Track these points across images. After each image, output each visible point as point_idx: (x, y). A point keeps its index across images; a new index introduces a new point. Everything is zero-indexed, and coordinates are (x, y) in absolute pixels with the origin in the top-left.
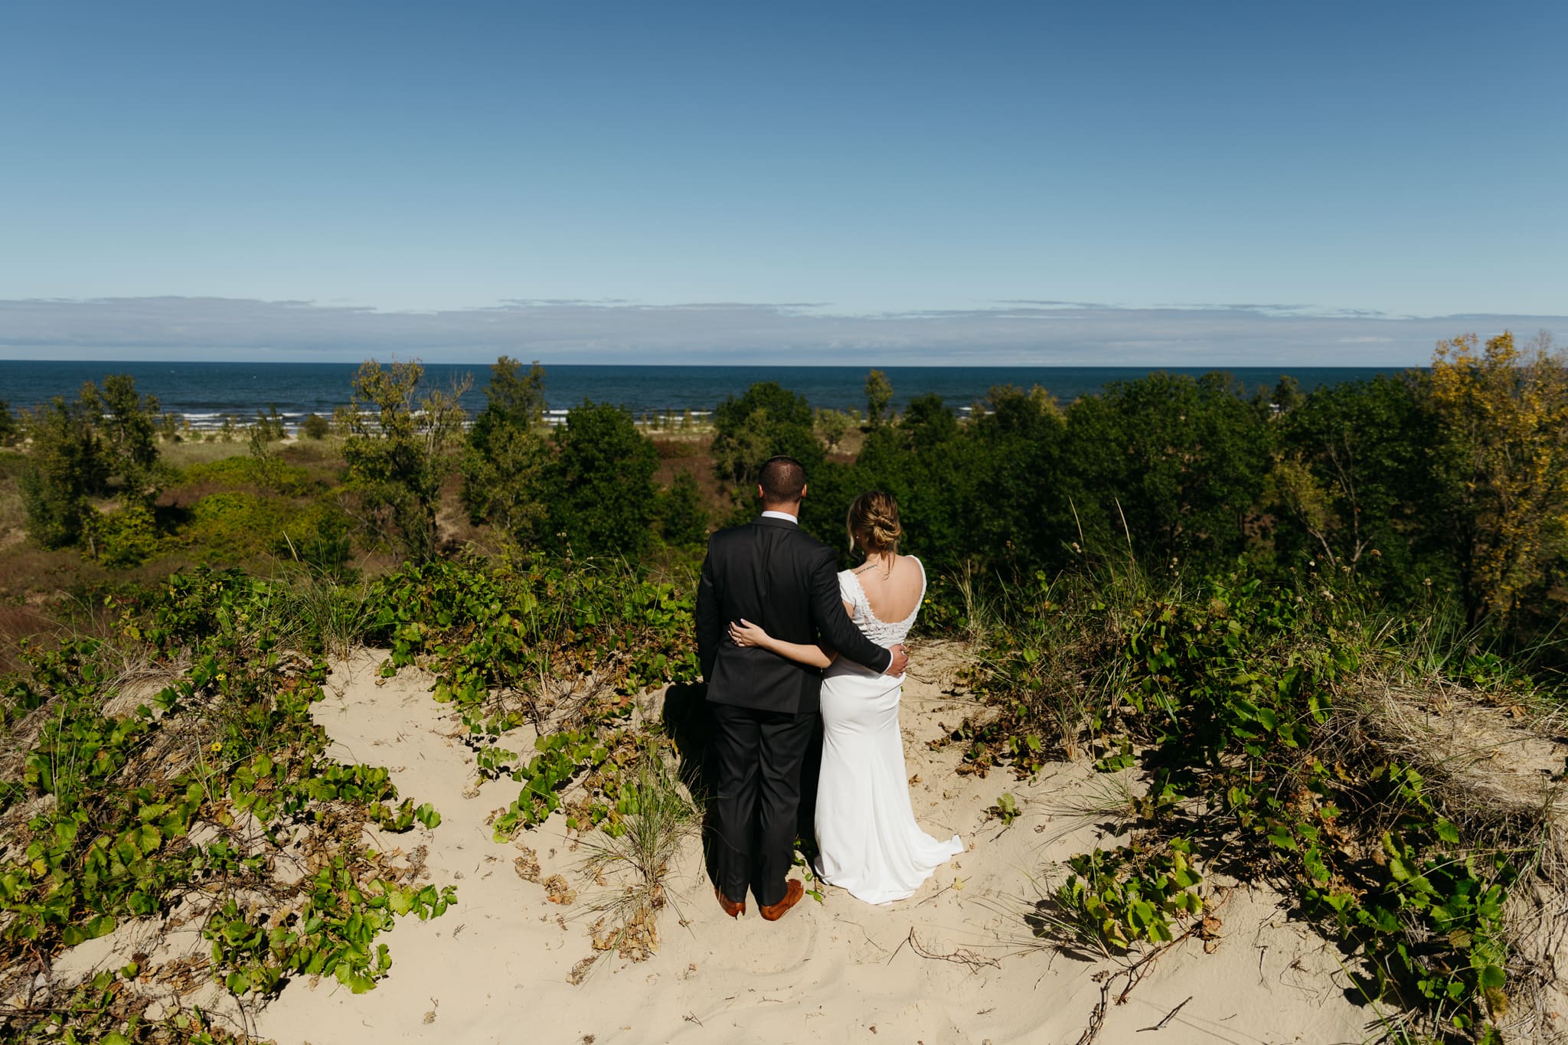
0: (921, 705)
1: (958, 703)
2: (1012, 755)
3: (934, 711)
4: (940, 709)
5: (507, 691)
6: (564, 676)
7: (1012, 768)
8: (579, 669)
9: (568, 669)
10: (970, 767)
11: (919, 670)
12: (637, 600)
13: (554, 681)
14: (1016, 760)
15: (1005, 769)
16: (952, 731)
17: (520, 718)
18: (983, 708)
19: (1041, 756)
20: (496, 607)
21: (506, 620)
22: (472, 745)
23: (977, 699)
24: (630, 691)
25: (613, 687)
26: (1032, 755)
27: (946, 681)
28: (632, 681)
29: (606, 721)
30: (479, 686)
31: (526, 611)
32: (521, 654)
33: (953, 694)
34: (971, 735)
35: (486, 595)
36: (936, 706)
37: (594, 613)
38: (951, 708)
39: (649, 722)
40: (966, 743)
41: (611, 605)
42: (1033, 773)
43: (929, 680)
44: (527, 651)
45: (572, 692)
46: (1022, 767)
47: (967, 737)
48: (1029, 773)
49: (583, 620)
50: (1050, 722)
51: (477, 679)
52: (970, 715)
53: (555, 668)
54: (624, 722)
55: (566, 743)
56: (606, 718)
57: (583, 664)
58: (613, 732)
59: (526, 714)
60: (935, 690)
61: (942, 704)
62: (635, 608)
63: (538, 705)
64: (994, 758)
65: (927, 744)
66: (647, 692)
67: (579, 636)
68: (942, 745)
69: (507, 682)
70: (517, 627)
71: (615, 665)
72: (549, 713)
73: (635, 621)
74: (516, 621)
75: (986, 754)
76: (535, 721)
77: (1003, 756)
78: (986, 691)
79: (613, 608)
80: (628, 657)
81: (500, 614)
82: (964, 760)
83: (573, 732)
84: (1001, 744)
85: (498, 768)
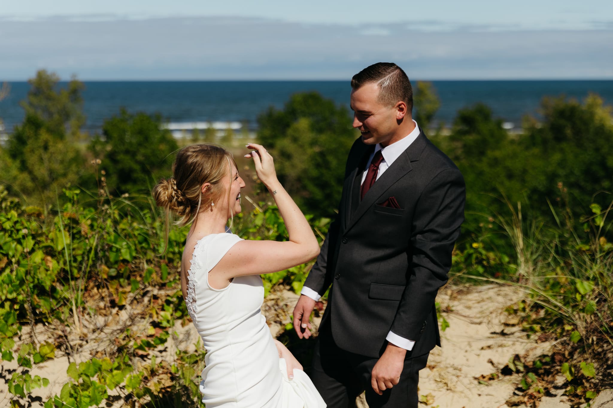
0: (470, 344)
1: (507, 341)
2: (565, 385)
3: (482, 348)
4: (489, 347)
5: (40, 327)
6: (98, 311)
7: (565, 398)
8: (113, 304)
9: (102, 304)
10: (522, 399)
11: (467, 312)
12: (173, 238)
13: (87, 317)
14: (569, 388)
15: (558, 399)
16: (502, 367)
17: (52, 351)
18: (536, 345)
19: (596, 385)
20: (30, 243)
21: (38, 256)
22: (4, 377)
23: (528, 337)
24: (165, 324)
25: (148, 320)
26: (587, 385)
27: (496, 321)
28: (167, 314)
29: (141, 352)
30: (11, 321)
31: (60, 248)
32: (53, 289)
33: (503, 334)
34: (521, 368)
35: (18, 231)
36: (485, 344)
37: (129, 248)
38: (501, 346)
39: (186, 352)
40: (515, 377)
41: (146, 240)
42: (588, 400)
43: (478, 321)
44: (59, 287)
45: (106, 325)
46: (576, 396)
47: (518, 372)
48: (583, 400)
49: (117, 256)
50: (605, 352)
51: (8, 313)
52: (522, 353)
53: (87, 305)
54: (159, 354)
55: (99, 369)
56: (141, 348)
57: (117, 301)
58: (148, 363)
59: (59, 347)
60: (484, 330)
61: (490, 342)
62: (170, 243)
63: (70, 337)
64: (546, 389)
65: (476, 378)
66: (183, 325)
67: (113, 272)
68: (492, 378)
69: (40, 319)
70: (50, 265)
71: (150, 301)
72: (81, 346)
73: (171, 256)
74: (49, 258)
75: (538, 385)
76: (68, 354)
77: (556, 388)
78: (537, 327)
79: (148, 244)
80: (163, 292)
81: (33, 251)
82: (515, 394)
83: (107, 362)
84: (553, 376)
85: (30, 397)
